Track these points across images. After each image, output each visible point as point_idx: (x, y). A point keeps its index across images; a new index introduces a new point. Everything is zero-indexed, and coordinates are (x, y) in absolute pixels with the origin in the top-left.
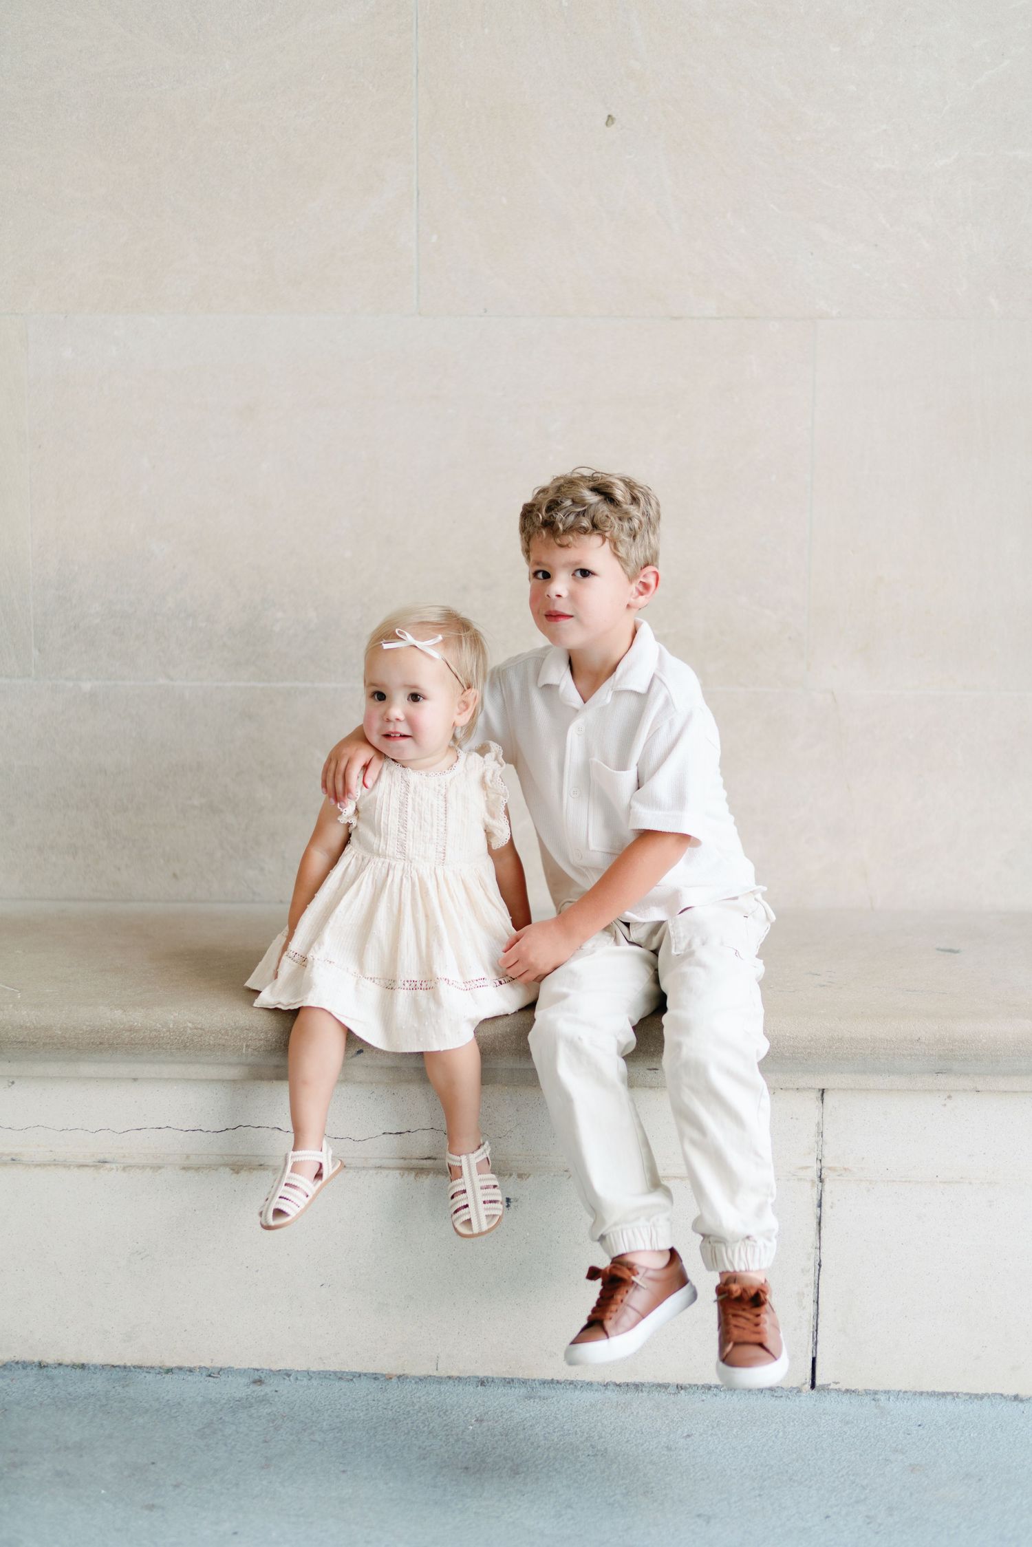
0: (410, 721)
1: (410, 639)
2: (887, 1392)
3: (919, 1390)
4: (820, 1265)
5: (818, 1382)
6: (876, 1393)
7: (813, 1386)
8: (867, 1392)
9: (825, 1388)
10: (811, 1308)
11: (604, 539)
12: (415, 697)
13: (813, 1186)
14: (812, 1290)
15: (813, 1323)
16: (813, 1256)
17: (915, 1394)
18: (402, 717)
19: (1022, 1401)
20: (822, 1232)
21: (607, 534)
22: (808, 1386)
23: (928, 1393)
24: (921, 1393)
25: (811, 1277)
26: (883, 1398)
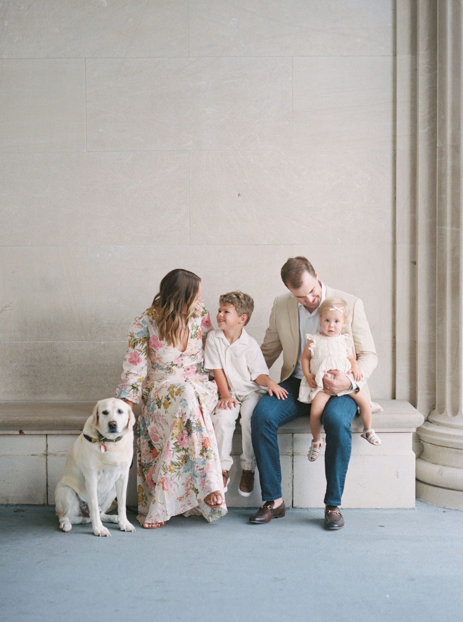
0: (335, 328)
1: (336, 308)
2: (310, 508)
3: (318, 507)
4: (293, 477)
5: (294, 506)
6: (308, 508)
7: (293, 507)
8: (306, 508)
9: (295, 508)
10: (291, 487)
11: (234, 306)
12: (336, 321)
13: (291, 457)
14: (291, 483)
15: (292, 491)
16: (291, 474)
17: (317, 508)
18: (333, 326)
19: (343, 509)
20: (294, 468)
21: (235, 305)
22: (291, 507)
23: (320, 508)
24: (319, 508)
25: (291, 480)
26: (309, 510)
